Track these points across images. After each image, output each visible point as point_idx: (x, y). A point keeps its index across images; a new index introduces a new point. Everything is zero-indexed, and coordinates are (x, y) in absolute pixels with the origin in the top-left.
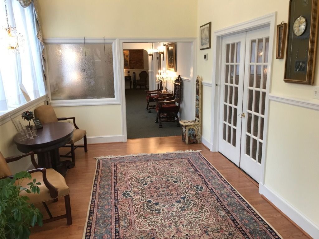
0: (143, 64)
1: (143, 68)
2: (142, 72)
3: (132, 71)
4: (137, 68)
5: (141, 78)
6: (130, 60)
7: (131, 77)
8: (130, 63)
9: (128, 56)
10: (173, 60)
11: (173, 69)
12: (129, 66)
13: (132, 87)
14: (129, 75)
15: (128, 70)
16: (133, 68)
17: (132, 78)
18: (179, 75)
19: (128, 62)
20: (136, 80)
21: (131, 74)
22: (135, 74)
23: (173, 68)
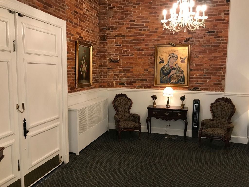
0: (224, 79)
1: (223, 90)
2: (219, 99)
3: (191, 95)
4: (206, 89)
5: (214, 116)
6: (190, 69)
7: (186, 110)
8: (190, 76)
9: (186, 61)
12: (186, 84)
13: (190, 133)
14: (183, 105)
15: (182, 93)
16: (195, 89)
19: (185, 73)
20: (201, 120)
22: (199, 104)
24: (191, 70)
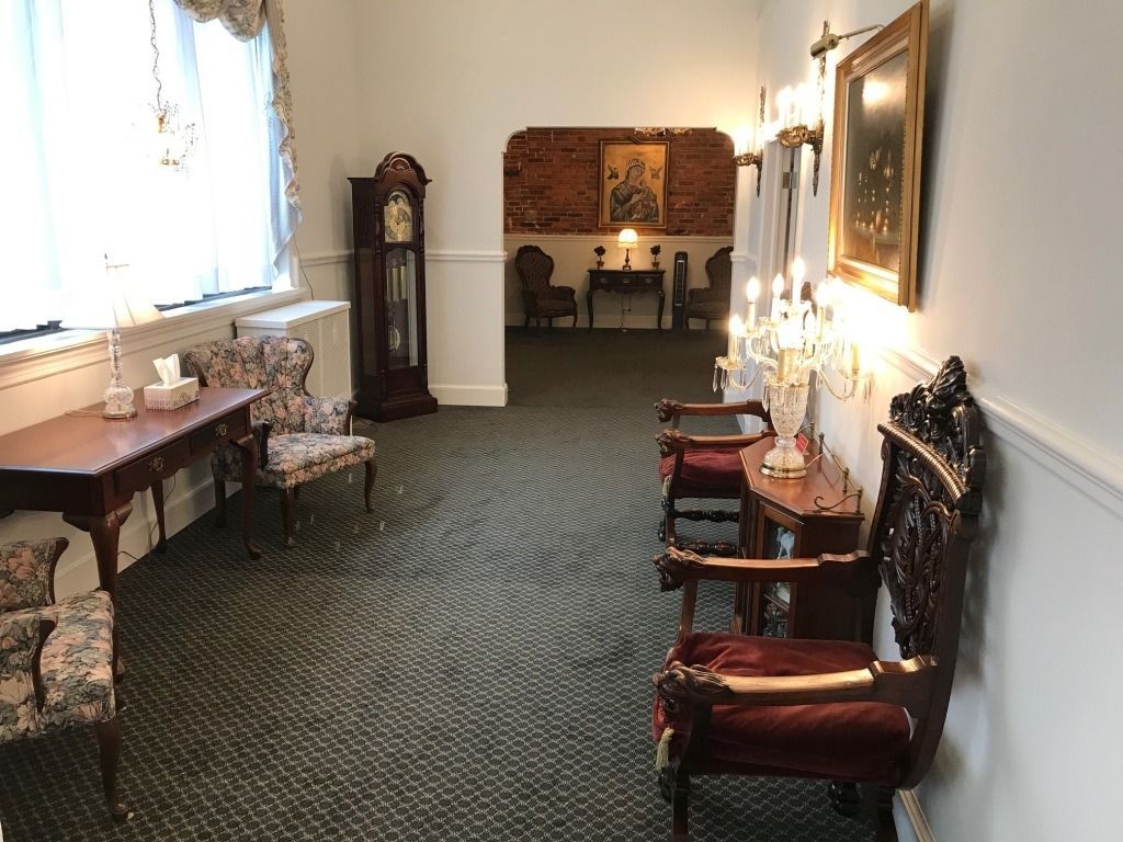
3: (671, 245)
4: (699, 232)
6: (669, 192)
7: (664, 272)
8: (669, 207)
9: (662, 174)
10: (897, 189)
11: (888, 280)
12: (661, 222)
13: (667, 321)
14: (656, 264)
15: (654, 240)
16: (679, 232)
17: (669, 278)
18: (955, 365)
19: (660, 201)
20: (688, 290)
21: (667, 263)
22: (686, 259)
23: (883, 265)
24: (670, 194)
